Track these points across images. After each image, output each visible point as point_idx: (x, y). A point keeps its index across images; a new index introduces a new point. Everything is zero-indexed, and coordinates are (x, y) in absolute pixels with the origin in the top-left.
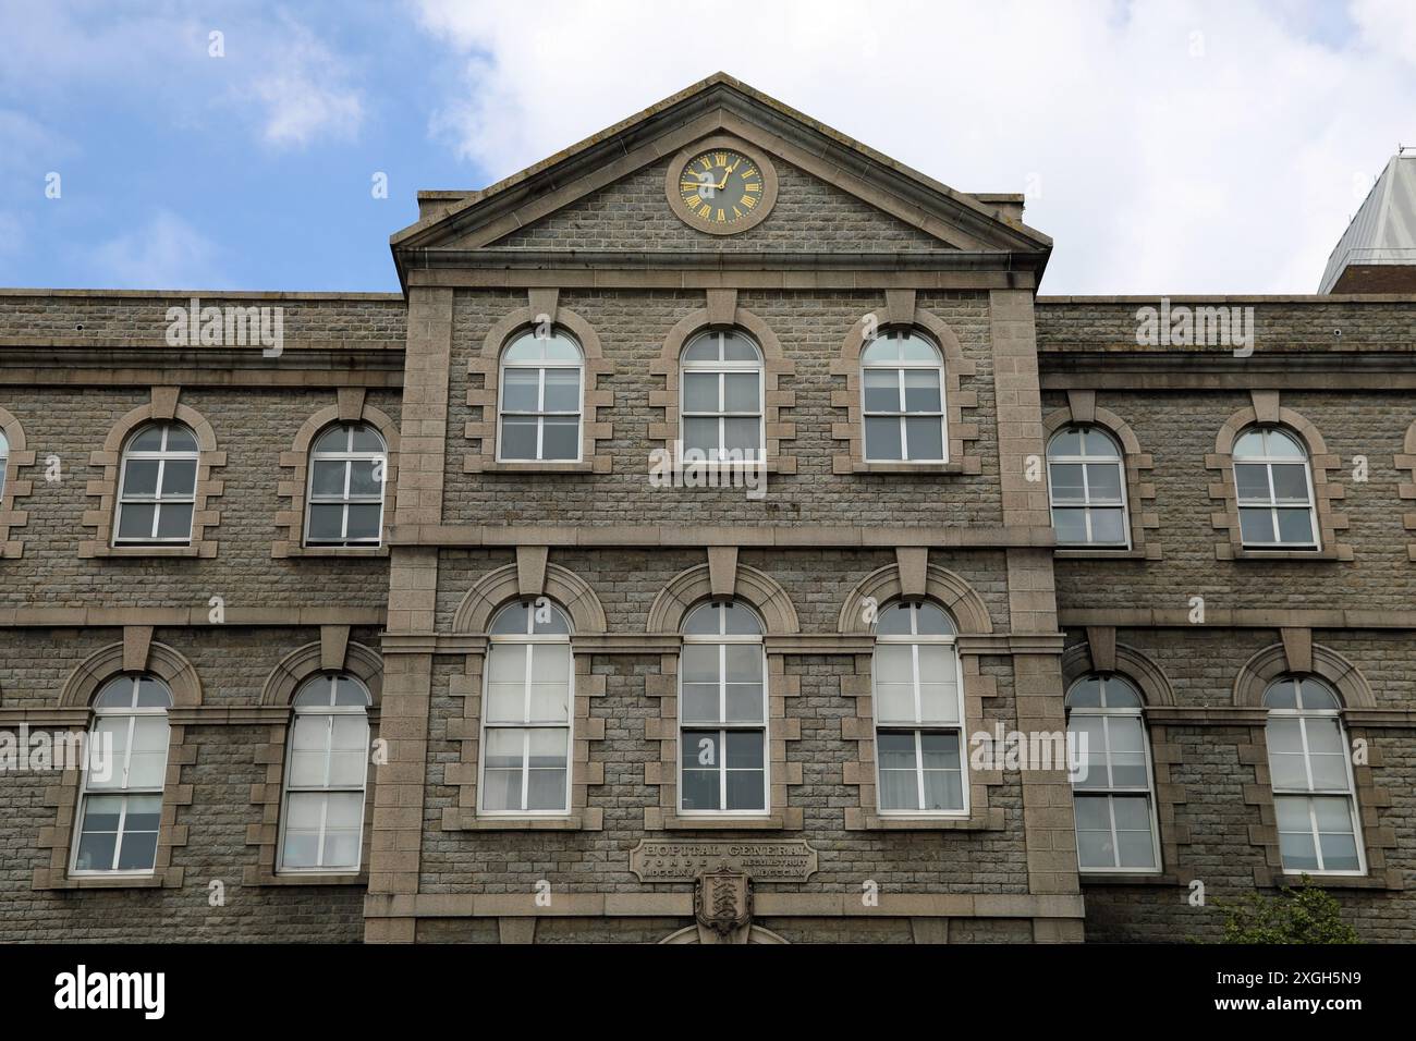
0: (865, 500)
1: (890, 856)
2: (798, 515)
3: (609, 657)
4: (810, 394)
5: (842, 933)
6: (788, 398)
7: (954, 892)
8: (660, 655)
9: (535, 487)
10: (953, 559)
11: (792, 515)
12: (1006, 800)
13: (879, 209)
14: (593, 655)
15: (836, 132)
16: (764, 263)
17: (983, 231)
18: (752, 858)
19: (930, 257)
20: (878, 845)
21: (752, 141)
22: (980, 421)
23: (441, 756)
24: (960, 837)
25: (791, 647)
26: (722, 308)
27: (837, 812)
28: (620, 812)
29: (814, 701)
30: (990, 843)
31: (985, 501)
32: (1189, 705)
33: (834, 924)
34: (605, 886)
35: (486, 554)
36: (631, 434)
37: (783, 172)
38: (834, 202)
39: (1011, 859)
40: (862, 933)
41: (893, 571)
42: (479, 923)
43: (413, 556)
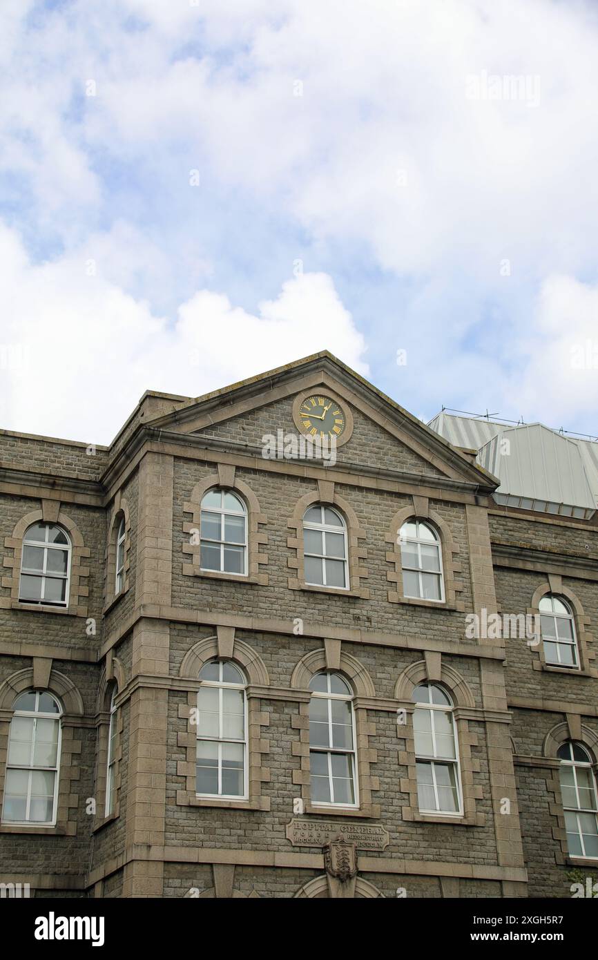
0: (405, 620)
1: (426, 838)
2: (371, 624)
3: (271, 701)
4: (375, 552)
5: (403, 884)
6: (363, 552)
7: (461, 862)
8: (299, 702)
9: (224, 589)
10: (452, 661)
11: (367, 624)
12: (484, 808)
13: (407, 447)
14: (261, 699)
15: (389, 398)
16: (350, 468)
17: (463, 470)
18: (354, 834)
19: (436, 480)
20: (420, 831)
21: (340, 394)
22: (463, 581)
23: (174, 756)
24: (462, 829)
25: (371, 705)
27: (398, 809)
28: (280, 800)
29: (383, 739)
30: (477, 834)
32: (521, 754)
34: (273, 847)
35: (196, 628)
36: (278, 563)
37: (356, 415)
38: (383, 438)
39: (488, 844)
40: (414, 884)
41: (423, 664)
42: (201, 867)
43: (155, 624)
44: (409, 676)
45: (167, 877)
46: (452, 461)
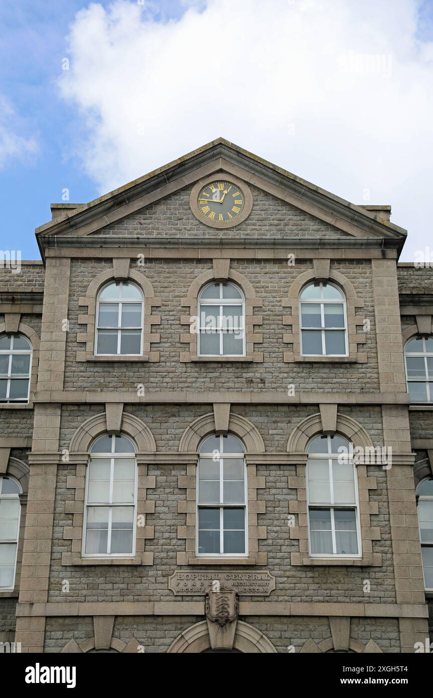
0: (302, 377)
1: (316, 580)
2: (264, 385)
3: (157, 465)
4: (271, 318)
5: (290, 626)
6: (258, 320)
7: (354, 602)
8: (186, 464)
9: (116, 370)
10: (352, 411)
11: (261, 385)
12: (382, 549)
13: (309, 214)
14: (148, 464)
15: (285, 171)
16: (245, 244)
17: (368, 227)
18: (238, 581)
19: (338, 241)
20: (310, 574)
21: (238, 176)
23: (61, 523)
24: (357, 570)
25: (260, 460)
26: (221, 269)
27: (286, 555)
28: (163, 555)
29: (273, 491)
30: (373, 574)
31: (369, 378)
33: (285, 620)
34: (155, 597)
35: (88, 407)
36: (170, 340)
37: (256, 193)
38: (284, 210)
39: (386, 583)
40: (301, 625)
41: (318, 417)
42: (82, 619)
43: (47, 409)
45: (50, 630)
46: (355, 220)
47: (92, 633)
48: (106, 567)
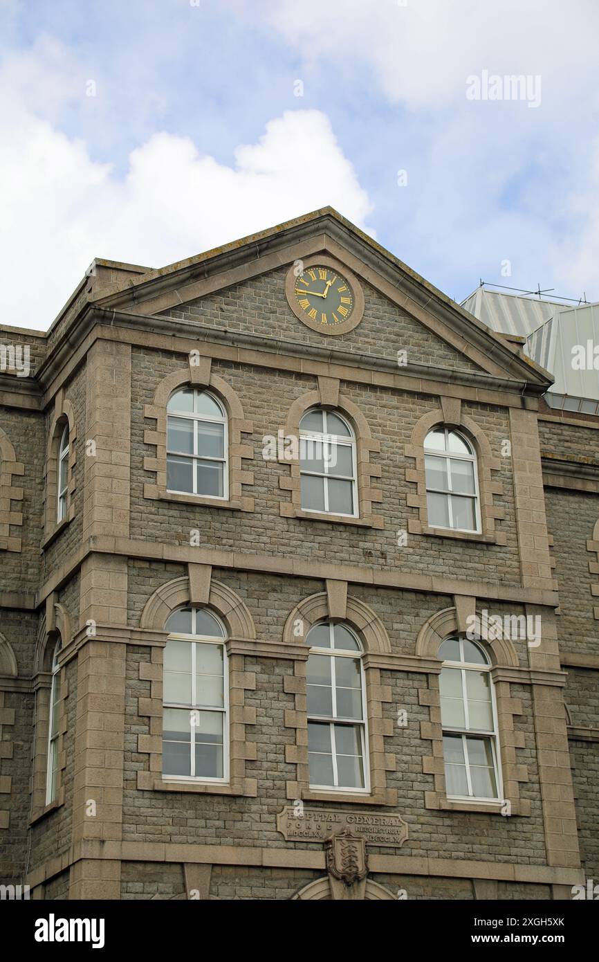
0: (430, 556)
1: (456, 831)
2: (386, 561)
3: (257, 659)
4: (392, 469)
5: (426, 889)
6: (376, 470)
7: (500, 861)
8: (293, 660)
9: (198, 516)
10: (490, 608)
11: (381, 561)
12: (530, 793)
13: (434, 333)
14: (246, 656)
15: (410, 269)
16: (360, 362)
17: (506, 363)
18: (364, 826)
19: (474, 377)
20: (448, 822)
21: (348, 264)
22: (505, 506)
23: (134, 728)
24: (501, 819)
25: (386, 664)
26: (330, 392)
27: (419, 794)
28: (269, 783)
29: (401, 707)
30: (521, 826)
31: (509, 567)
32: (578, 726)
33: (421, 881)
34: (260, 842)
35: (162, 566)
36: (267, 483)
37: (368, 292)
38: (403, 322)
39: (535, 838)
40: (440, 889)
41: (452, 612)
42: (168, 866)
43: (109, 562)
44: (435, 627)
45: (127, 880)
46: (492, 352)
47: (181, 887)
48: (196, 796)
